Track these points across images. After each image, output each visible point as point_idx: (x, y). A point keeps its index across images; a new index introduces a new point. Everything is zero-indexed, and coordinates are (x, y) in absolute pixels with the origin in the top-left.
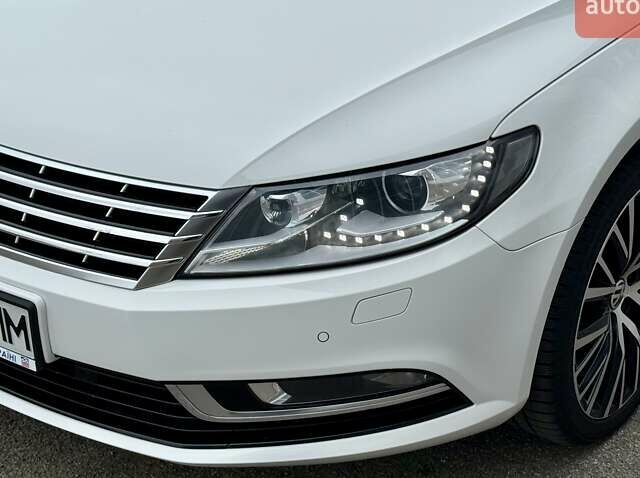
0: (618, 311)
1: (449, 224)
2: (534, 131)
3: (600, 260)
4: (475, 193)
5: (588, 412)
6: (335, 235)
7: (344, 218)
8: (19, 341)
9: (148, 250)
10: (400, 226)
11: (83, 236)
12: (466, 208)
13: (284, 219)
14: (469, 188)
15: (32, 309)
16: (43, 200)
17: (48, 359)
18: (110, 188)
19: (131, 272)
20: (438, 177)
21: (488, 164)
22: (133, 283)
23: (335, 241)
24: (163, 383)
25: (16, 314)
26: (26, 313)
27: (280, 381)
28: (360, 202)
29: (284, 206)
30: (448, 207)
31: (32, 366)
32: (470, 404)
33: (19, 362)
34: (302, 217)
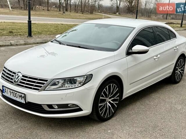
0: (108, 103)
1: (80, 85)
2: (92, 75)
3: (102, 93)
4: (83, 82)
5: (102, 116)
6: (65, 86)
7: (66, 84)
8: (23, 99)
9: (40, 87)
10: (73, 85)
11: (32, 85)
12: (82, 83)
13: (58, 84)
14: (83, 81)
15: (25, 94)
16: (28, 81)
17: (27, 102)
18: (36, 79)
19: (38, 89)
20: (79, 79)
21: (85, 78)
22: (38, 91)
23: (65, 87)
24: (41, 105)
25: (23, 95)
26: (24, 95)
27: (56, 105)
28: (69, 82)
29: (58, 82)
30: (80, 83)
31: (24, 103)
32: (83, 110)
33: (23, 102)
34: (61, 83)
